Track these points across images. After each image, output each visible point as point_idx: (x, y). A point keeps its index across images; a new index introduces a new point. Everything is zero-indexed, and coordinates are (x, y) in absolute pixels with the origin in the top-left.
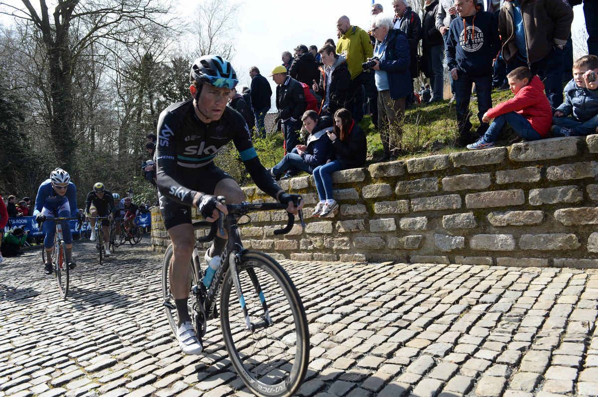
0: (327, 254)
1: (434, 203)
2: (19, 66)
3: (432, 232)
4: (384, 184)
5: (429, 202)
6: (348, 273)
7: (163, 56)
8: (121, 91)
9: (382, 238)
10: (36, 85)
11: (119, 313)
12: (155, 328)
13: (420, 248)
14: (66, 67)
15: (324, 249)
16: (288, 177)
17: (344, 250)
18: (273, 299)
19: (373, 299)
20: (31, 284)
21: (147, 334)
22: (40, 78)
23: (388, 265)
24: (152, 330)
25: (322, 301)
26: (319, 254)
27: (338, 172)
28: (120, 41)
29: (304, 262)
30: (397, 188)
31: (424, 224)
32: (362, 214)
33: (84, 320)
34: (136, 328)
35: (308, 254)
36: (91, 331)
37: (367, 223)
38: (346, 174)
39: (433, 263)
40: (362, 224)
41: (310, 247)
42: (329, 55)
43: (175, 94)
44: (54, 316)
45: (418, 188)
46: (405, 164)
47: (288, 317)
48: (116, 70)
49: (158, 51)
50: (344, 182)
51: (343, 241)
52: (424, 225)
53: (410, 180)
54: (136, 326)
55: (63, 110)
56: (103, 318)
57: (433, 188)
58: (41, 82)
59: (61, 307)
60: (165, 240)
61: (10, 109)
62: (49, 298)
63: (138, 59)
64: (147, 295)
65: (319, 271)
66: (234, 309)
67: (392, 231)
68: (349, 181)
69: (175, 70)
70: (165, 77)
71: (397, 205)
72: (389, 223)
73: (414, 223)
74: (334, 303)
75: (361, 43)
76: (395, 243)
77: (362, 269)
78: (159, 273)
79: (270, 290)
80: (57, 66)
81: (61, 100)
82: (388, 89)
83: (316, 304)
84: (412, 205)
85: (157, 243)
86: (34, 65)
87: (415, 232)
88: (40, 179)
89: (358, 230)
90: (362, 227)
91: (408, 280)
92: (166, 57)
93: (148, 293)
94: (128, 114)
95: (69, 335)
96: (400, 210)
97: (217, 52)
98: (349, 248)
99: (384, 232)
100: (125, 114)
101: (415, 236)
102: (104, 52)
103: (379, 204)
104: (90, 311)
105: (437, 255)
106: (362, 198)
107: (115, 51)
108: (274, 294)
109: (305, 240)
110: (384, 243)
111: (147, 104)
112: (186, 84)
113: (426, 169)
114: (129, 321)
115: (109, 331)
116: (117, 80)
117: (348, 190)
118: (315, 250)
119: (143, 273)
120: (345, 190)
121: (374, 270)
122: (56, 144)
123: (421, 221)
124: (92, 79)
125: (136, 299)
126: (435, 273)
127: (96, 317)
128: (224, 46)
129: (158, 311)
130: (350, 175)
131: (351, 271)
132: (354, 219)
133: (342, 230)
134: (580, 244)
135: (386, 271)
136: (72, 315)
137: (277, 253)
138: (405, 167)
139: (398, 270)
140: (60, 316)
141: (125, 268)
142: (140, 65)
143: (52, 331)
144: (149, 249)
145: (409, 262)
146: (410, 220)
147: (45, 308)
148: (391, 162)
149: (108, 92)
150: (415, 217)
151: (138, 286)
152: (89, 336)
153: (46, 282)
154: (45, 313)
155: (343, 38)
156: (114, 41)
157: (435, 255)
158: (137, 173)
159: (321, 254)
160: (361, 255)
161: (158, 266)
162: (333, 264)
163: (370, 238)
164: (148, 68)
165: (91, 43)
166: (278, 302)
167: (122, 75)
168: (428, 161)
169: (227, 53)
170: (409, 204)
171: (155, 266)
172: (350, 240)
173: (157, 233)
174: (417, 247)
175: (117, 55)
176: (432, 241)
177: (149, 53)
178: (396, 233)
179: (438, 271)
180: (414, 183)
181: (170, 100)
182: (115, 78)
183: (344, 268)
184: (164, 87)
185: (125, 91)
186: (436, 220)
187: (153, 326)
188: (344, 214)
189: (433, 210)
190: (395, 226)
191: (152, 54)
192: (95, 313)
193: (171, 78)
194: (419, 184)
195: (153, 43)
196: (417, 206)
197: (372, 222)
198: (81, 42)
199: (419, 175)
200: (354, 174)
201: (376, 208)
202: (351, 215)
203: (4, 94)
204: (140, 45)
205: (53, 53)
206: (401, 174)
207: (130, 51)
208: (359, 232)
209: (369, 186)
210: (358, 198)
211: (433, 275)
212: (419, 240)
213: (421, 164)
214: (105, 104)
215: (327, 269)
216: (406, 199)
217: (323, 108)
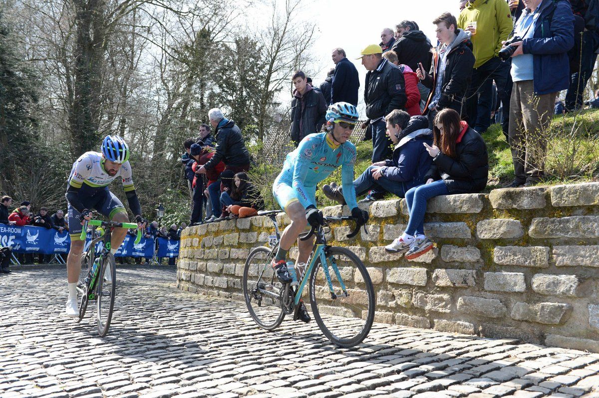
0: (415, 317)
1: (590, 256)
2: (39, 32)
3: (585, 301)
4: (512, 220)
5: (582, 253)
6: (445, 346)
7: (224, 34)
8: (165, 75)
9: (501, 302)
10: (58, 59)
11: (111, 360)
12: (153, 385)
13: (562, 323)
14: (98, 38)
15: (412, 309)
16: (370, 200)
17: (442, 313)
18: (325, 368)
19: (478, 389)
20: (8, 310)
21: (140, 391)
22: (63, 49)
23: (507, 344)
24: (149, 387)
25: (397, 381)
26: (405, 315)
27: (444, 196)
28: (171, 9)
29: (380, 324)
30: (532, 228)
31: (571, 286)
32: (473, 262)
33: (62, 364)
34: (127, 382)
35: (388, 313)
36: (67, 379)
37: (479, 276)
38: (455, 201)
39: (583, 350)
40: (473, 276)
41: (392, 304)
42: (448, 28)
43: (234, 86)
44: (25, 354)
45: (565, 230)
46: (548, 193)
47: (342, 395)
48: (162, 48)
49: (218, 26)
50: (449, 212)
51: (441, 300)
52: (572, 289)
53: (554, 217)
54: (128, 379)
55: (87, 93)
56: (88, 364)
57: (591, 232)
58: (64, 54)
59: (37, 343)
60: (193, 274)
61: (21, 84)
62: (25, 331)
63: (192, 36)
64: (154, 342)
65: (399, 339)
66: (268, 374)
67: (518, 292)
68: (458, 211)
69: (238, 53)
70: (223, 62)
71: (530, 253)
72: (517, 281)
73: (556, 284)
74: (415, 385)
75: (496, 16)
76: (521, 310)
77: (466, 344)
78: (176, 315)
79: (324, 356)
80: (86, 35)
81: (87, 79)
82: (532, 78)
83: (389, 383)
84: (554, 256)
85: (184, 277)
86: (58, 31)
87: (556, 297)
88: (46, 179)
89: (464, 285)
90: (471, 282)
91: (539, 369)
92: (227, 35)
93: (156, 339)
94: (170, 106)
95: (36, 380)
96: (534, 261)
97: (295, 32)
98: (449, 311)
99: (505, 293)
100: (166, 107)
101: (556, 304)
102: (149, 22)
103: (500, 249)
104: (73, 352)
105: (591, 338)
106: (476, 238)
107: (162, 23)
108: (329, 362)
109: (384, 292)
110: (505, 309)
111: (196, 96)
112: (250, 73)
113: (582, 203)
114: (120, 372)
115: (91, 381)
116: (161, 61)
117: (455, 224)
118: (398, 308)
119: (156, 314)
120: (451, 224)
121: (485, 348)
122: (74, 135)
123: (568, 282)
124: (130, 57)
125: (139, 344)
126: (586, 365)
127: (78, 361)
128: (304, 24)
129: (164, 364)
130: (461, 203)
131: (448, 345)
132: (460, 269)
133: (442, 283)
135: (504, 352)
136: (48, 356)
137: (343, 308)
138: (547, 197)
139: (524, 352)
140: (33, 354)
141: (135, 304)
142: (193, 43)
143: (16, 372)
144: (172, 285)
145: (541, 341)
146: (549, 278)
147: (16, 342)
148: (525, 188)
149: (148, 76)
150: (557, 275)
151: (145, 328)
152: (62, 385)
153: (27, 310)
154: (14, 349)
155: (469, 9)
156: (163, 9)
157: (587, 337)
158: (172, 185)
159: (407, 315)
160: (467, 324)
161: (178, 307)
162: (423, 331)
163: (482, 299)
164: (203, 48)
165: (134, 9)
166: (331, 373)
167: (169, 54)
168: (585, 189)
169: (309, 34)
170: (550, 253)
171: (174, 306)
172: (451, 299)
173: (185, 264)
174: (558, 321)
175: (165, 28)
176: (584, 315)
177: (207, 28)
178: (524, 296)
179: (590, 363)
180: (560, 222)
181: (226, 91)
182: (159, 58)
183: (439, 339)
184: (221, 74)
185: (170, 76)
186: (593, 283)
187: (151, 382)
188: (447, 260)
189: (589, 267)
190: (525, 285)
191: (211, 29)
192: (78, 356)
193: (231, 64)
194: (568, 224)
195: (213, 16)
196: (562, 257)
197: (488, 275)
198: (121, 6)
199: (568, 210)
200: (466, 201)
201: (497, 254)
202: (457, 261)
203: (16, 66)
204: (195, 16)
205: (83, 18)
206: (541, 207)
207: (181, 24)
208: (466, 289)
209: (487, 221)
210: (470, 237)
211: (582, 367)
212: (562, 311)
213: (573, 193)
214: (144, 90)
215: (412, 338)
216: (545, 246)
217: (430, 105)
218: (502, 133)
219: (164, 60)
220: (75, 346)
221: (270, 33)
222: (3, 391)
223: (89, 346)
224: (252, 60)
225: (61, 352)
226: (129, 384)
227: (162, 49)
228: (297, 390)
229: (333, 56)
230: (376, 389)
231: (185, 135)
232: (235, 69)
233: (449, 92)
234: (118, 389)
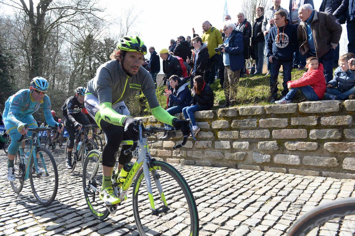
0: (188, 160)
1: (253, 134)
2: (13, 36)
3: (252, 151)
4: (225, 121)
5: (251, 133)
8: (73, 55)
9: (221, 153)
10: (22, 48)
11: (62, 188)
12: (82, 198)
13: (244, 160)
14: (41, 39)
15: (187, 157)
17: (199, 158)
19: (215, 189)
21: (77, 201)
22: (25, 44)
23: (224, 169)
24: (81, 200)
26: (184, 160)
27: (198, 112)
28: (75, 26)
29: (175, 164)
30: (232, 124)
31: (247, 146)
32: (211, 138)
33: (40, 191)
34: (71, 198)
35: (177, 159)
37: (213, 143)
38: (203, 113)
39: (251, 170)
40: (211, 143)
41: (179, 155)
42: (197, 43)
43: (104, 59)
45: (244, 124)
46: (238, 110)
49: (96, 33)
50: (201, 118)
51: (199, 153)
52: (247, 147)
53: (240, 119)
55: (38, 64)
56: (51, 191)
57: (254, 125)
58: (26, 46)
61: (6, 61)
63: (84, 37)
67: (228, 149)
68: (204, 118)
69: (106, 45)
70: (99, 49)
71: (232, 134)
72: (226, 144)
73: (241, 145)
75: (216, 37)
76: (229, 156)
77: (209, 171)
80: (36, 38)
81: (37, 57)
82: (230, 64)
84: (241, 134)
86: (22, 36)
87: (242, 150)
90: (210, 145)
91: (236, 179)
92: (101, 37)
94: (76, 69)
96: (233, 137)
99: (223, 149)
100: (74, 69)
101: (242, 153)
102: (65, 31)
103: (221, 132)
104: (44, 185)
105: (254, 165)
106: (211, 128)
107: (71, 31)
109: (176, 151)
110: (223, 156)
111: (88, 64)
113: (250, 114)
114: (67, 193)
117: (203, 123)
118: (181, 157)
120: (201, 122)
121: (216, 172)
123: (246, 144)
124: (56, 47)
125: (72, 180)
126: (252, 176)
127: (47, 189)
130: (205, 114)
131: (202, 171)
132: (206, 141)
133: (199, 146)
134: (338, 164)
135: (223, 173)
137: (159, 158)
138: (238, 112)
139: (230, 172)
142: (85, 40)
145: (237, 167)
146: (239, 143)
149: (65, 55)
150: (242, 142)
155: (206, 34)
156: (71, 26)
157: (252, 165)
160: (209, 162)
163: (214, 152)
164: (90, 43)
165: (57, 26)
167: (74, 46)
168: (251, 109)
170: (239, 133)
172: (202, 153)
174: (242, 159)
175: (72, 34)
176: (251, 156)
177: (91, 34)
178: (230, 150)
179: (254, 175)
180: (243, 121)
181: (101, 62)
182: (70, 47)
183: (198, 169)
184: (98, 54)
185: (75, 55)
186: (254, 144)
187: (81, 197)
188: (201, 137)
189: (253, 138)
190: (230, 146)
191: (93, 35)
192: (46, 187)
193: (103, 50)
194: (245, 122)
195: (94, 29)
196: (243, 134)
197: (216, 143)
198: (51, 25)
199: (246, 117)
200: (208, 113)
201: (220, 134)
202: (204, 138)
203: (3, 52)
204: (86, 29)
205: (34, 30)
206: (236, 116)
207: (80, 32)
208: (208, 148)
209: (216, 121)
210: (209, 128)
211: (251, 177)
212: (244, 155)
213: (247, 110)
214: (63, 62)
215: (188, 169)
216: (237, 131)
217: (192, 73)
218: (220, 84)
219: (72, 48)
220: (44, 182)
221: (120, 37)
222: (16, 205)
223: (50, 182)
224: (112, 48)
225: (38, 185)
226: (72, 199)
227: (71, 43)
228: (144, 196)
229: (149, 50)
230: (176, 193)
231: (83, 82)
232: (105, 52)
233: (199, 68)
234: (68, 201)
